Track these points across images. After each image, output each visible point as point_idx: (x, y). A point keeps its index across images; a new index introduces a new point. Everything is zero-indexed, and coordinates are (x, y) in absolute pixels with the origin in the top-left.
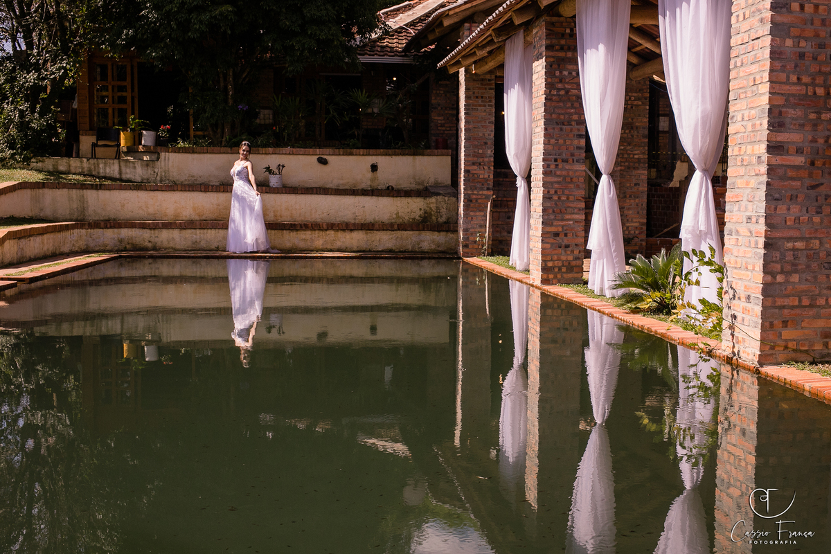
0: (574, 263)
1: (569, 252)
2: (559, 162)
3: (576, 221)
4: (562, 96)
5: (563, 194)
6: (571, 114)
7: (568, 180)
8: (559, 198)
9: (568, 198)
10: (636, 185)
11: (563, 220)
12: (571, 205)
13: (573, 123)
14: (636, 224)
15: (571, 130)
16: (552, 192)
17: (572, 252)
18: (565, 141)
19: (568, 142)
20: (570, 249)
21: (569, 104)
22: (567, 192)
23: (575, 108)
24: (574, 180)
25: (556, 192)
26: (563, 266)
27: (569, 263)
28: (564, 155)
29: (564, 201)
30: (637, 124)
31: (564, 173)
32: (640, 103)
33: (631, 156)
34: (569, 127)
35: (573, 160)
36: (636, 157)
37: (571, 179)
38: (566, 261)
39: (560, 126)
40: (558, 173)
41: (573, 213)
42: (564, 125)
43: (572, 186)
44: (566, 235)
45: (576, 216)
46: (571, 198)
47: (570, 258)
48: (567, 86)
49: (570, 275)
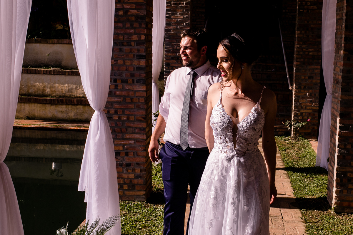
0: (136, 181)
1: (130, 171)
2: (119, 82)
3: (136, 141)
4: (121, 16)
5: (123, 113)
6: (131, 34)
7: (128, 100)
8: (119, 118)
9: (128, 119)
10: (310, 78)
11: (123, 139)
12: (132, 125)
13: (133, 44)
14: (309, 111)
15: (131, 51)
16: (112, 111)
17: (133, 170)
18: (124, 62)
19: (128, 63)
20: (132, 167)
21: (128, 25)
22: (127, 112)
23: (135, 28)
24: (134, 100)
25: (116, 112)
26: (125, 183)
27: (131, 181)
28: (124, 75)
29: (124, 121)
30: (312, 26)
31: (124, 93)
32: (316, 7)
33: (306, 53)
34: (127, 48)
35: (133, 80)
36: (311, 54)
37: (132, 99)
38: (128, 178)
39: (119, 47)
40: (118, 93)
41: (134, 133)
42: (123, 45)
43: (132, 106)
44: (127, 154)
45: (137, 136)
46: (132, 118)
47: (132, 176)
48: (126, 6)
49: (132, 193)
